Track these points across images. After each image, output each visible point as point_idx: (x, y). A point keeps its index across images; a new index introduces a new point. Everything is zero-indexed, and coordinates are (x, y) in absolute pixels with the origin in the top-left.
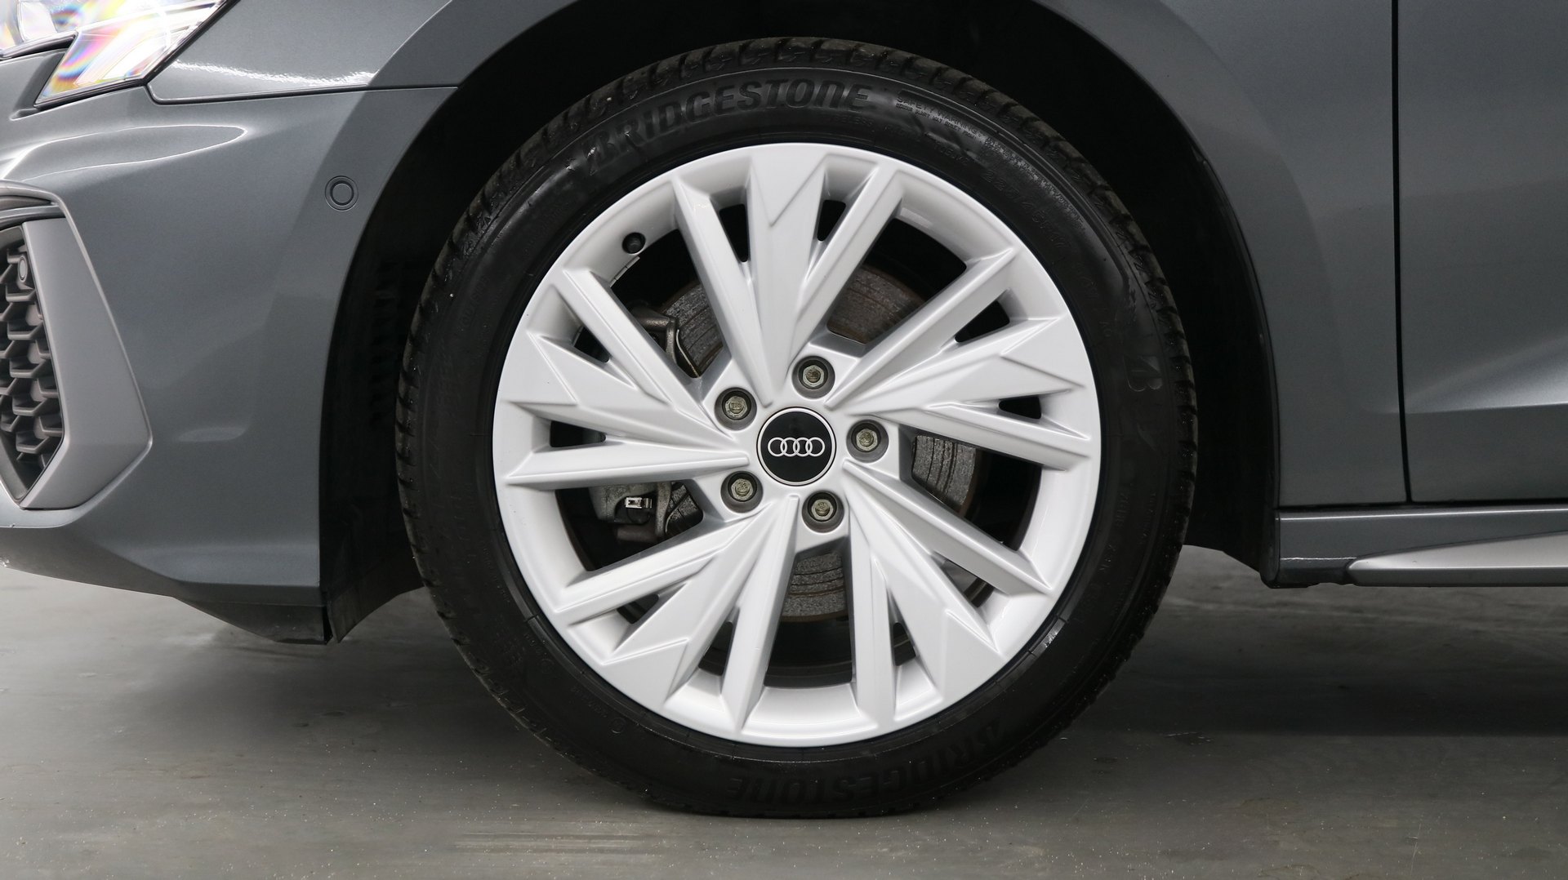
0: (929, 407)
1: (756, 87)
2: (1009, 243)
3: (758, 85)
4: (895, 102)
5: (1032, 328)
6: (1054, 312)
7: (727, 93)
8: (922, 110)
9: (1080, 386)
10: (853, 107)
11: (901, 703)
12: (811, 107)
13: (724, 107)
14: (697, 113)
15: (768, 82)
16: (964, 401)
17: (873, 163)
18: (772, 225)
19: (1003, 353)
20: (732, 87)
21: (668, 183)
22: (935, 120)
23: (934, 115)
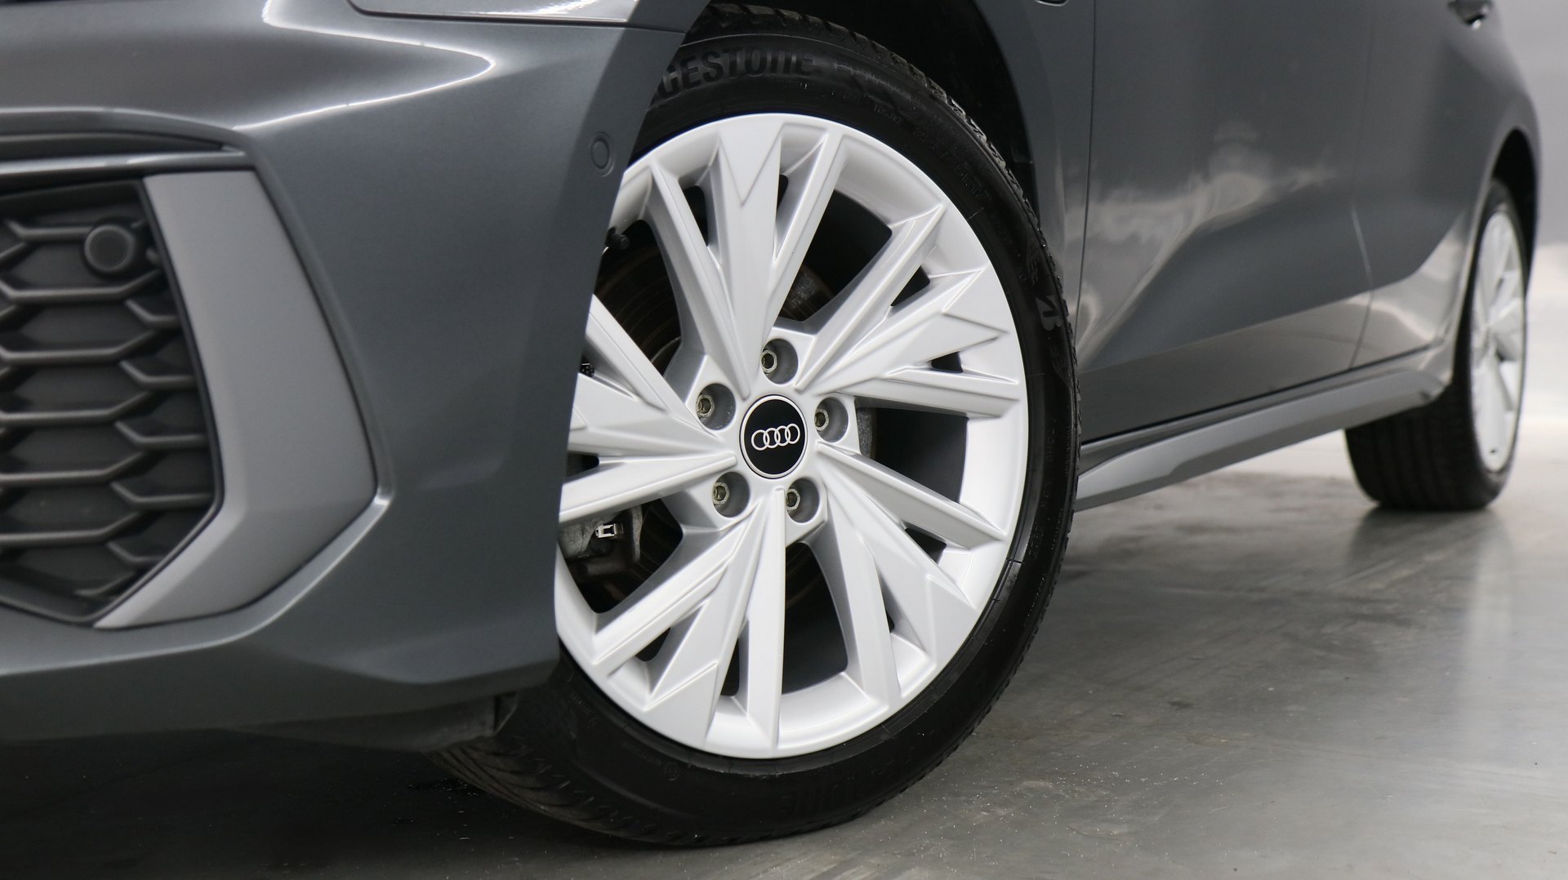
0: (888, 374)
1: (716, 57)
2: (939, 200)
3: (717, 56)
4: (836, 66)
5: (964, 281)
6: (977, 265)
7: (691, 66)
8: (858, 72)
9: (1004, 332)
10: (803, 73)
11: (902, 678)
12: (768, 75)
13: (692, 81)
14: (668, 88)
15: (726, 51)
16: (915, 364)
17: (822, 129)
18: (743, 204)
19: (944, 310)
20: (693, 58)
21: (647, 168)
22: (870, 81)
23: (869, 76)
